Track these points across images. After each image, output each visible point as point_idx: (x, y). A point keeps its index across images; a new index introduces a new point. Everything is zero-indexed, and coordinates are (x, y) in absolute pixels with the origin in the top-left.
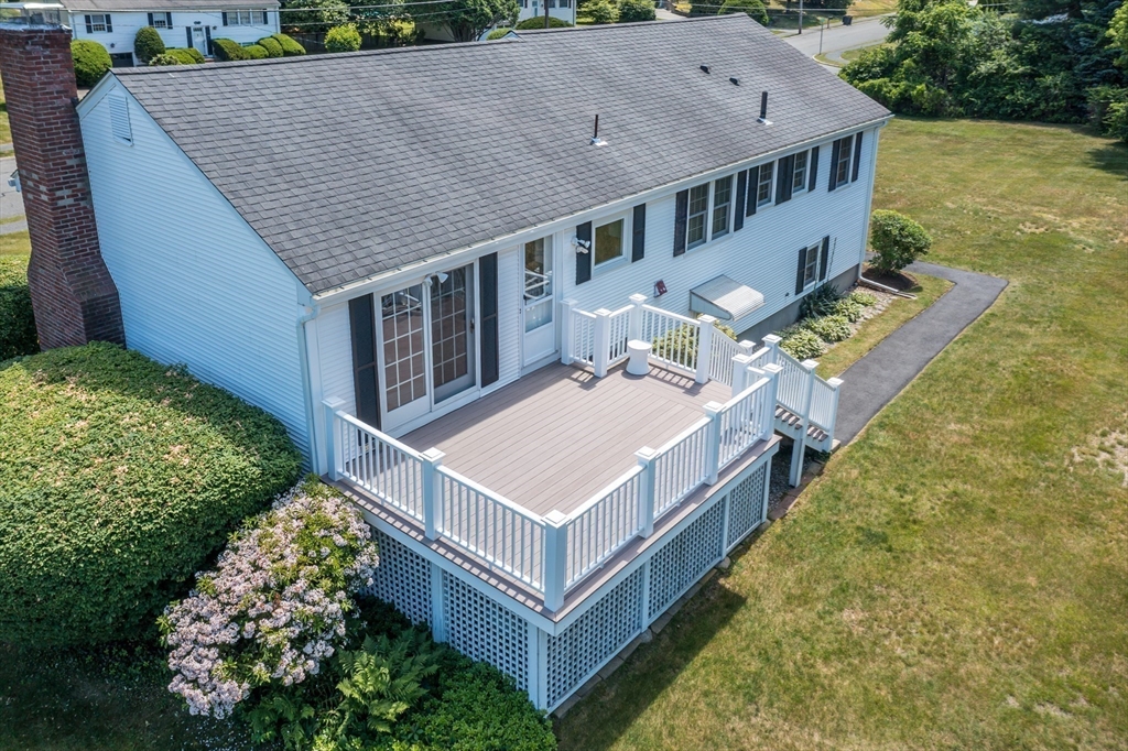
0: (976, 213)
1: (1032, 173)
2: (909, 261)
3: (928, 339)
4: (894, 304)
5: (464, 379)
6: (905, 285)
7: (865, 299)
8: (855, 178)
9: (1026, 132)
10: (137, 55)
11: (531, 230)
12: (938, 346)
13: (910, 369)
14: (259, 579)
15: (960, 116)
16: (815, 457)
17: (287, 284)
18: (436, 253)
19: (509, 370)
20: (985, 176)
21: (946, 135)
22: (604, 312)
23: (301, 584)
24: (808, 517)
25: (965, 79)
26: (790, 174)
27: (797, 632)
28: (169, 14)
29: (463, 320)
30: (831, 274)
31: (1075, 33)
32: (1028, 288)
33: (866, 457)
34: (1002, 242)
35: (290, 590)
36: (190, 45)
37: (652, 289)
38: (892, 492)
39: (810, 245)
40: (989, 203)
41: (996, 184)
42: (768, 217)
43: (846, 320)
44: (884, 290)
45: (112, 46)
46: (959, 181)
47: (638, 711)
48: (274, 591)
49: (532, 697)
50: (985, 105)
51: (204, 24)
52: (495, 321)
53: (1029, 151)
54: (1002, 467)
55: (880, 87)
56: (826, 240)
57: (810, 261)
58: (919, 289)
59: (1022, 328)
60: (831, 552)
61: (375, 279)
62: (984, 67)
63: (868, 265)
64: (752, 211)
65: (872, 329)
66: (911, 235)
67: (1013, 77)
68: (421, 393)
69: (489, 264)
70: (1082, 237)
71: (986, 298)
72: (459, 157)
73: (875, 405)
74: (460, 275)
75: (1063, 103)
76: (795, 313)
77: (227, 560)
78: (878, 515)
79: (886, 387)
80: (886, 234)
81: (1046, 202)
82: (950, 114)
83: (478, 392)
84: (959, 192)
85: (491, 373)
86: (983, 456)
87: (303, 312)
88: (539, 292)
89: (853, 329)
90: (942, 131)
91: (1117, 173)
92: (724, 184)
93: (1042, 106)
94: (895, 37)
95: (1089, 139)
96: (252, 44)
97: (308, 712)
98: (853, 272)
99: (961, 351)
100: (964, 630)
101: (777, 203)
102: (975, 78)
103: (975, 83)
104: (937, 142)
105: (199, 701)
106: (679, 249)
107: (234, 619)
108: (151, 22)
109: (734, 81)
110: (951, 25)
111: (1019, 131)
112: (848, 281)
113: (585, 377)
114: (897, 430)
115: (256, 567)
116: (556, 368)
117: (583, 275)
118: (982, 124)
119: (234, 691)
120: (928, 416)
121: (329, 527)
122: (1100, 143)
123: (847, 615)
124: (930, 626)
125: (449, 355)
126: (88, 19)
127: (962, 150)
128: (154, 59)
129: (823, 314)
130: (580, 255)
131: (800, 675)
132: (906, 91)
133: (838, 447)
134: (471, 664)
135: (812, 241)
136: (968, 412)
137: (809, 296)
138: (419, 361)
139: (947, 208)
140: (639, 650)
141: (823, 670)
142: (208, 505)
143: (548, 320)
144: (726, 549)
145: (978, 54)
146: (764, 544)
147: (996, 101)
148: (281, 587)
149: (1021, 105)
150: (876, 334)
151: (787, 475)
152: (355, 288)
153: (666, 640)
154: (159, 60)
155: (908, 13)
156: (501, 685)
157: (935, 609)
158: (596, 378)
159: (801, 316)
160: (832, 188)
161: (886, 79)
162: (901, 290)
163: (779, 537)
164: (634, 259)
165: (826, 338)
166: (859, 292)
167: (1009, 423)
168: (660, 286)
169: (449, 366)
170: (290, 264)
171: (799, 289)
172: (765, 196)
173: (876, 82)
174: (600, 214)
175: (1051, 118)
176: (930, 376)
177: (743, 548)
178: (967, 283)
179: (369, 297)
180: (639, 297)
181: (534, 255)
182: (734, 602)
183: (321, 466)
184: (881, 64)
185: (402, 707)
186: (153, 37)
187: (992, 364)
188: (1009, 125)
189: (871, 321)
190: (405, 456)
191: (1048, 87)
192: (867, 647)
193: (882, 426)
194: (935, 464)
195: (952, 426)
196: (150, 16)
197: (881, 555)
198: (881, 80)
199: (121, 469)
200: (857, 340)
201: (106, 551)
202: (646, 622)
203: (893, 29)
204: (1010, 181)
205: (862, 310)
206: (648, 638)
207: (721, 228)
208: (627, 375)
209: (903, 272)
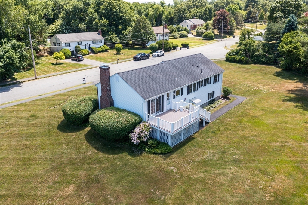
0: (246, 85)
1: (261, 77)
2: (229, 95)
3: (229, 108)
4: (225, 102)
5: (159, 111)
6: (228, 99)
7: (220, 101)
8: (218, 81)
9: (264, 67)
10: (75, 51)
11: (168, 92)
12: (230, 108)
13: (225, 112)
14: (140, 130)
15: (252, 63)
16: (206, 123)
17: (141, 99)
18: (157, 95)
19: (165, 110)
20: (251, 78)
21: (247, 68)
22: (177, 102)
23: (145, 131)
24: (205, 130)
25: (253, 56)
26: (206, 82)
27: (201, 141)
28: (82, 42)
29: (159, 104)
30: (214, 97)
31: (276, 46)
32: (249, 99)
33: (215, 123)
34: (249, 91)
35: (144, 132)
36: (86, 49)
37: (184, 100)
38: (217, 127)
39: (210, 92)
40: (250, 83)
41: (253, 79)
42: (202, 89)
43: (216, 104)
44: (224, 100)
45: (70, 49)
46: (246, 79)
47: (181, 147)
48: (142, 132)
49: (170, 145)
50: (257, 61)
51: (89, 44)
52: (163, 103)
53: (263, 72)
54: (234, 124)
55: (235, 57)
56: (213, 92)
57: (210, 95)
58: (231, 100)
59: (245, 106)
60: (207, 133)
61: (151, 98)
62: (257, 53)
63: (222, 96)
64: (199, 88)
65: (220, 106)
66: (229, 90)
67: (263, 55)
68: (154, 112)
69: (163, 96)
70: (264, 90)
71: (242, 101)
72: (158, 82)
73: (218, 117)
74: (159, 98)
75: (273, 61)
76: (208, 103)
77: (136, 129)
78: (214, 130)
79: (220, 114)
80: (225, 90)
81: (261, 83)
82: (250, 63)
83: (161, 113)
84: (245, 81)
85: (163, 110)
86: (232, 123)
87: (143, 102)
88: (168, 100)
89: (217, 106)
90: (247, 67)
91: (278, 77)
92: (195, 84)
93: (269, 61)
94: (238, 46)
95: (277, 69)
96: (98, 48)
97: (145, 146)
98: (219, 97)
99: (234, 109)
100: (222, 141)
101: (204, 86)
102: (255, 55)
103: (255, 56)
104: (245, 70)
105: (135, 142)
106: (188, 94)
107: (138, 134)
108: (78, 45)
109: (197, 67)
110: (250, 44)
111: (263, 67)
112: (218, 98)
113: (175, 111)
114: (220, 120)
115: (140, 129)
116: (171, 110)
117: (174, 97)
118: (256, 65)
119: (139, 141)
120: (225, 118)
121: (147, 126)
122: (278, 70)
123: (208, 140)
124: (218, 141)
125: (158, 108)
126: (66, 44)
127: (249, 72)
128: (79, 52)
129: (212, 104)
130: (174, 95)
131: (201, 145)
132: (240, 58)
133: (211, 122)
134: (162, 142)
135: (211, 92)
136: (232, 118)
137: (210, 101)
138: (154, 108)
139: (241, 85)
140: (182, 142)
141: (204, 144)
142: (134, 123)
143: (170, 104)
144: (193, 133)
145: (256, 50)
146: (199, 133)
147: (259, 60)
148: (143, 131)
149: (264, 61)
150: (221, 107)
151: (203, 125)
152: (148, 99)
153: (185, 142)
154: (80, 52)
155: (241, 41)
156: (166, 144)
157: (219, 139)
158: (176, 111)
159: (209, 104)
160: (214, 83)
161: (236, 56)
162: (227, 100)
163: (201, 132)
164: (181, 95)
165: (212, 107)
166: (220, 100)
167: (237, 119)
168: (185, 99)
169: (158, 109)
170: (142, 96)
171: (208, 100)
172: (202, 85)
173: (234, 56)
174: (176, 89)
175: (271, 64)
176: (227, 113)
177: (196, 133)
178: (239, 98)
179: (150, 100)
180: (182, 100)
181: (168, 95)
182: (194, 138)
183: (144, 120)
184: (235, 52)
185: (155, 145)
186: (79, 47)
187: (238, 111)
188: (262, 65)
189: (220, 105)
190: (156, 118)
191: (270, 58)
192: (210, 142)
193: (218, 119)
194: (224, 124)
195: (229, 119)
196: (78, 43)
197: (214, 134)
198: (235, 56)
199: (124, 119)
200: (217, 108)
201: (125, 127)
202: (183, 140)
203: (238, 45)
204: (256, 79)
205: (219, 103)
206: (183, 141)
207: (194, 90)
208: (180, 111)
209: (228, 96)
